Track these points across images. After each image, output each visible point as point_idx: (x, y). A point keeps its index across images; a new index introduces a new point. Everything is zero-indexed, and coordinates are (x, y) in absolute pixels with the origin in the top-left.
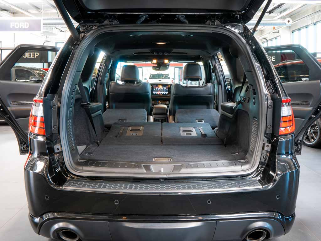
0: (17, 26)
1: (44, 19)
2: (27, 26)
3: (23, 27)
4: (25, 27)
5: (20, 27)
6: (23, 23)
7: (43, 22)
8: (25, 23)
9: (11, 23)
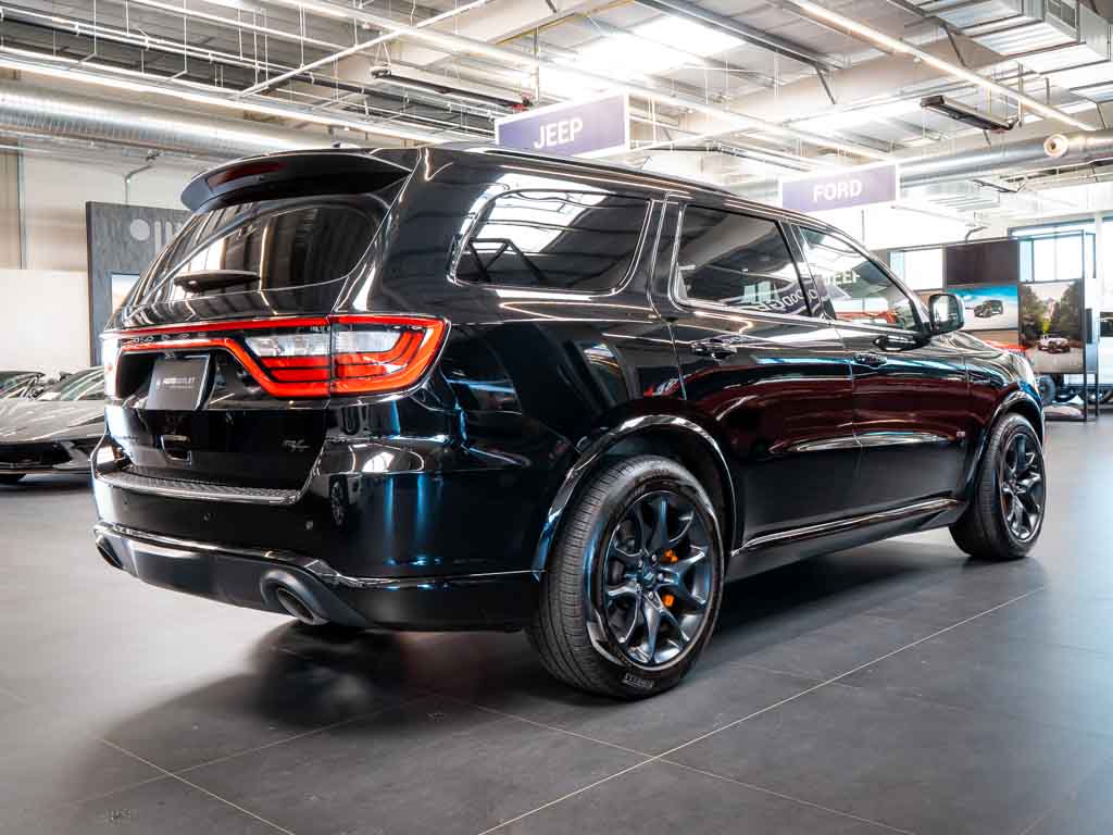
0: (830, 194)
1: (903, 165)
2: (856, 190)
3: (846, 194)
4: (852, 194)
5: (839, 196)
6: (845, 184)
7: (899, 172)
8: (852, 182)
9: (817, 187)
